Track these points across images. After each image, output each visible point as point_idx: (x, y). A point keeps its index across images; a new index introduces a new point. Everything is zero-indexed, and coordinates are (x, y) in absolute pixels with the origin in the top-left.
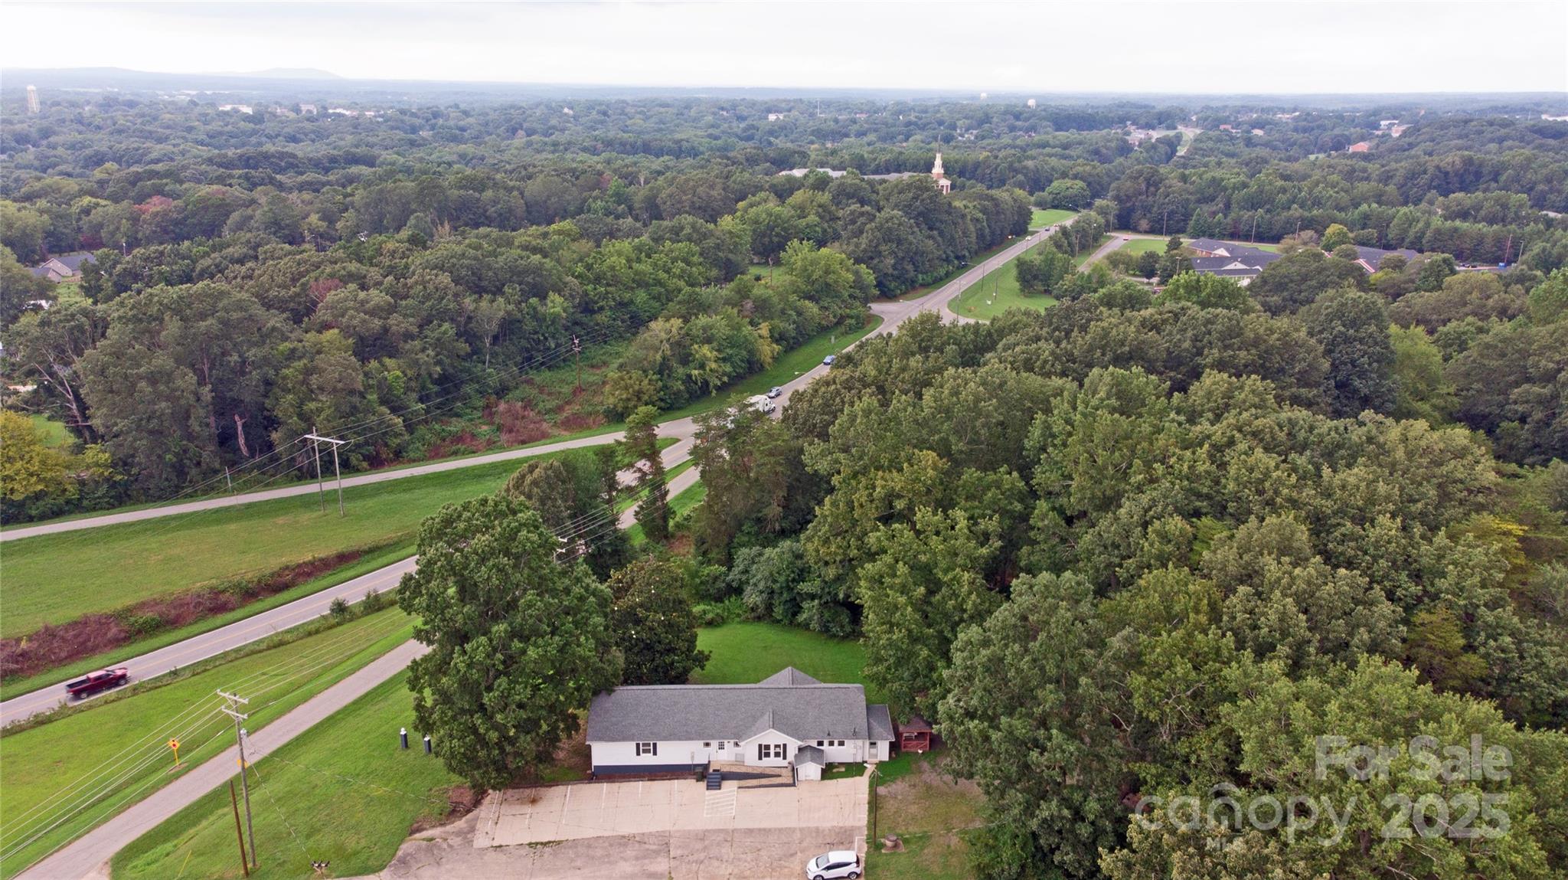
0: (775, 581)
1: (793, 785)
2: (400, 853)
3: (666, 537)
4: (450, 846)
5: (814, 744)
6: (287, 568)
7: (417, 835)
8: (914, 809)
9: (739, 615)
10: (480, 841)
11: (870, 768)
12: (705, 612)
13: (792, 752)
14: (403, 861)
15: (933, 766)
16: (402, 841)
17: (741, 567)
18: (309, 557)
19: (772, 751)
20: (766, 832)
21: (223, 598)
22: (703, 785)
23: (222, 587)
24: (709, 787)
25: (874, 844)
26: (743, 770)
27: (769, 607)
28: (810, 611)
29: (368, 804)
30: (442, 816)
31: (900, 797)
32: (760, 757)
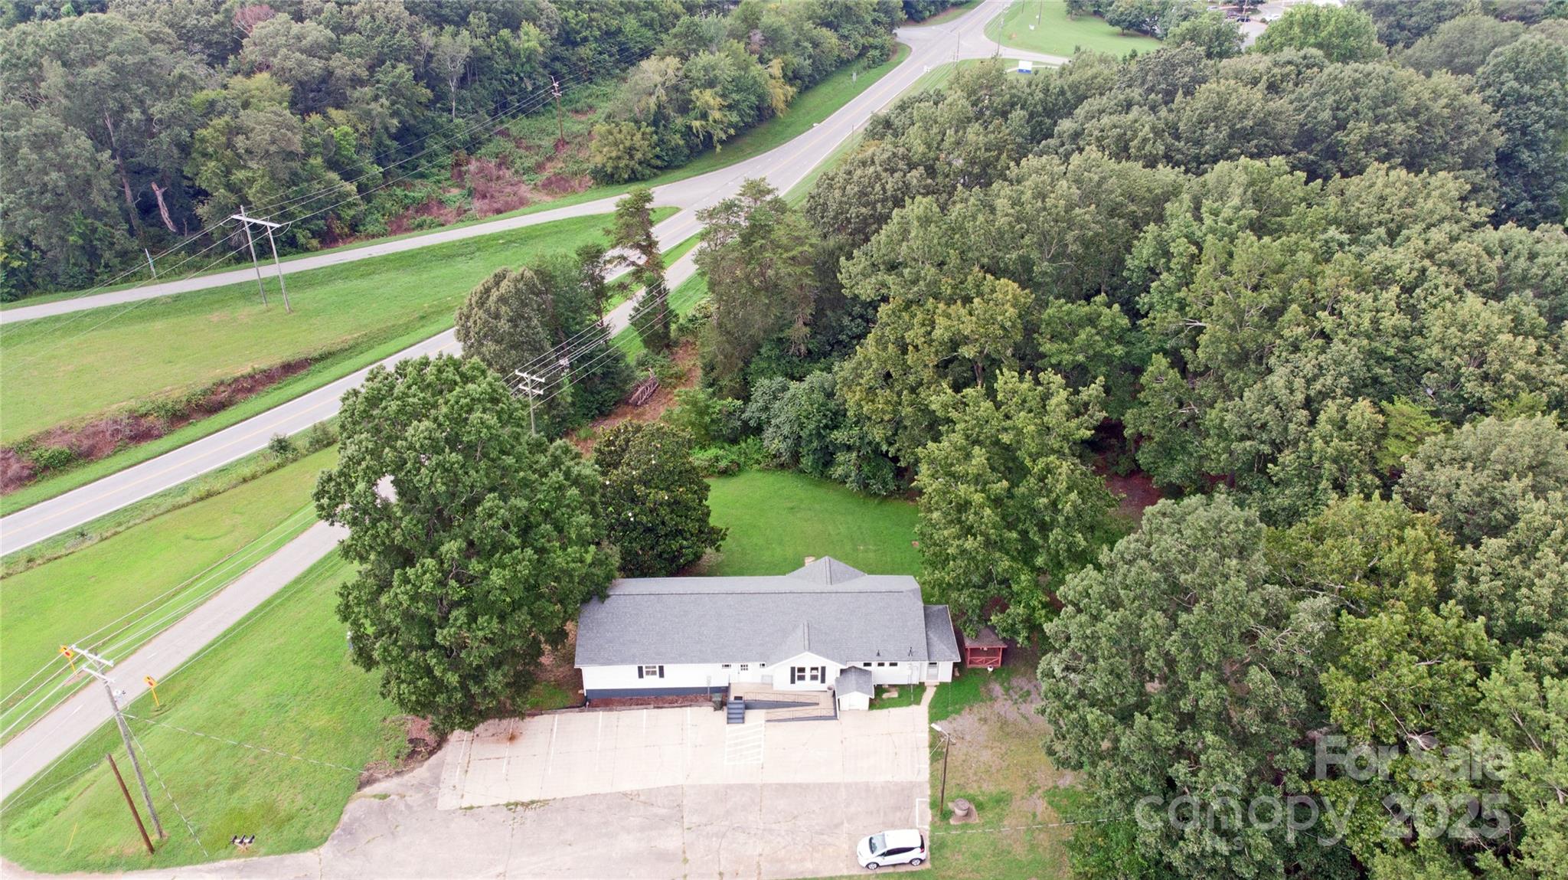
0: (802, 426)
1: (835, 717)
2: (345, 818)
3: (668, 346)
4: (408, 807)
5: (860, 665)
6: (222, 383)
7: (367, 790)
8: (986, 756)
9: (758, 462)
10: (447, 801)
11: (928, 695)
12: (717, 459)
13: (833, 674)
14: (349, 831)
15: (1007, 691)
16: (348, 799)
17: (761, 403)
18: (247, 370)
19: (808, 674)
20: (803, 788)
21: (146, 423)
22: (722, 715)
23: (143, 410)
24: (729, 720)
25: (941, 811)
26: (772, 698)
27: (796, 457)
28: (845, 464)
29: (306, 742)
30: (399, 761)
31: (968, 738)
32: (793, 680)
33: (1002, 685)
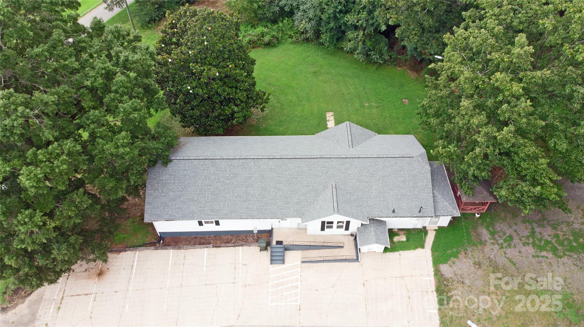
0: (322, 11)
1: (357, 260)
9: (291, 37)
11: (430, 239)
12: (263, 35)
13: (355, 225)
15: (493, 234)
19: (335, 225)
22: (266, 255)
24: (272, 261)
26: (305, 241)
28: (354, 40)
32: (323, 229)
33: (487, 228)
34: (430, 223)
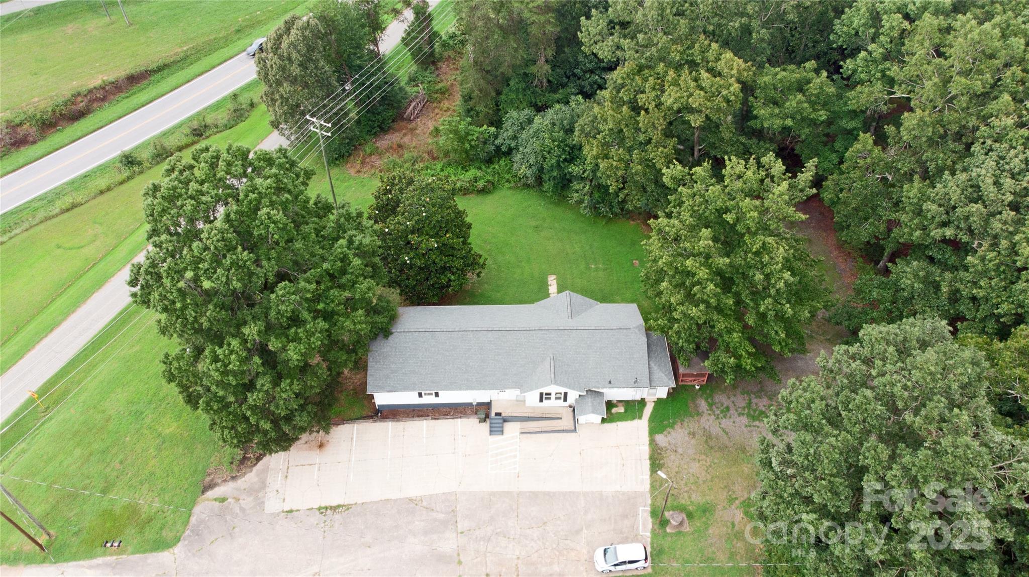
0: (544, 159)
1: (575, 431)
2: (193, 520)
3: (434, 63)
4: (242, 510)
7: (210, 494)
8: (695, 468)
9: (508, 181)
10: (273, 505)
11: (648, 410)
12: (476, 180)
13: (573, 396)
14: (197, 533)
15: (711, 405)
16: (194, 502)
17: (510, 133)
19: (553, 396)
20: (550, 496)
21: (21, 131)
22: (486, 426)
23: (17, 121)
24: (492, 432)
25: (660, 520)
26: (524, 413)
27: (539, 181)
28: (580, 191)
29: (159, 449)
30: (234, 466)
31: (680, 450)
32: (541, 400)
33: (706, 400)
34: (648, 394)
